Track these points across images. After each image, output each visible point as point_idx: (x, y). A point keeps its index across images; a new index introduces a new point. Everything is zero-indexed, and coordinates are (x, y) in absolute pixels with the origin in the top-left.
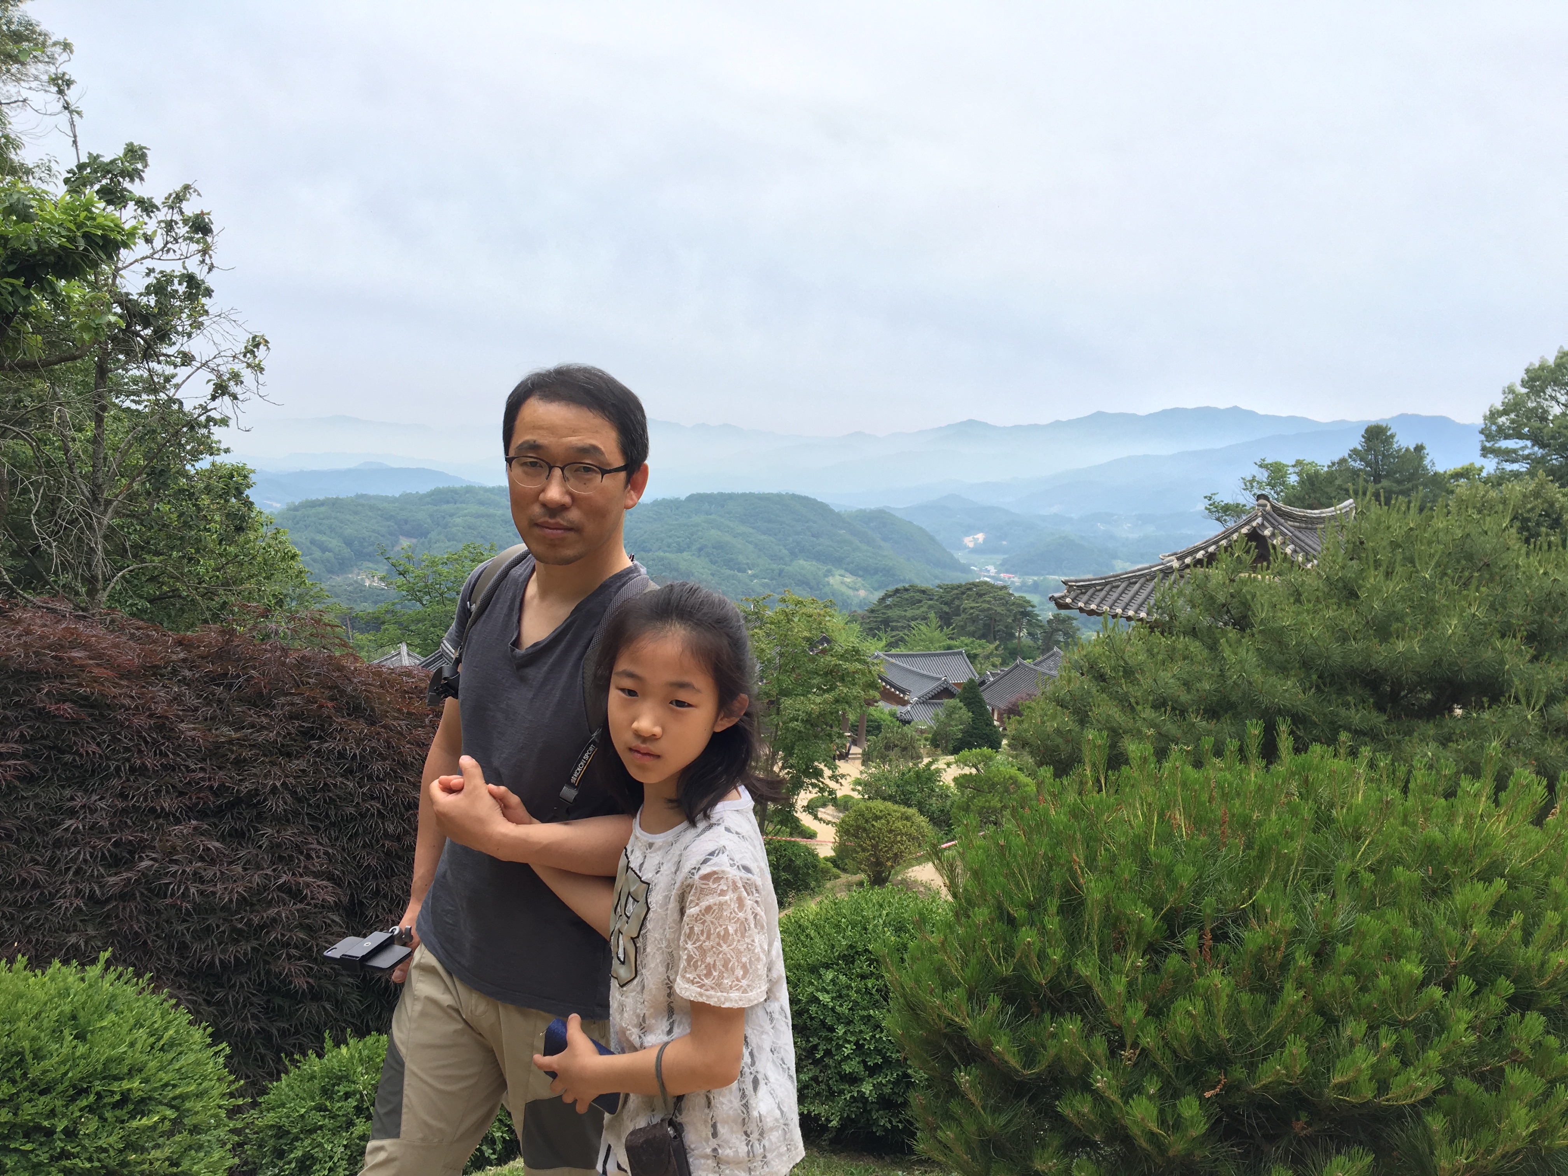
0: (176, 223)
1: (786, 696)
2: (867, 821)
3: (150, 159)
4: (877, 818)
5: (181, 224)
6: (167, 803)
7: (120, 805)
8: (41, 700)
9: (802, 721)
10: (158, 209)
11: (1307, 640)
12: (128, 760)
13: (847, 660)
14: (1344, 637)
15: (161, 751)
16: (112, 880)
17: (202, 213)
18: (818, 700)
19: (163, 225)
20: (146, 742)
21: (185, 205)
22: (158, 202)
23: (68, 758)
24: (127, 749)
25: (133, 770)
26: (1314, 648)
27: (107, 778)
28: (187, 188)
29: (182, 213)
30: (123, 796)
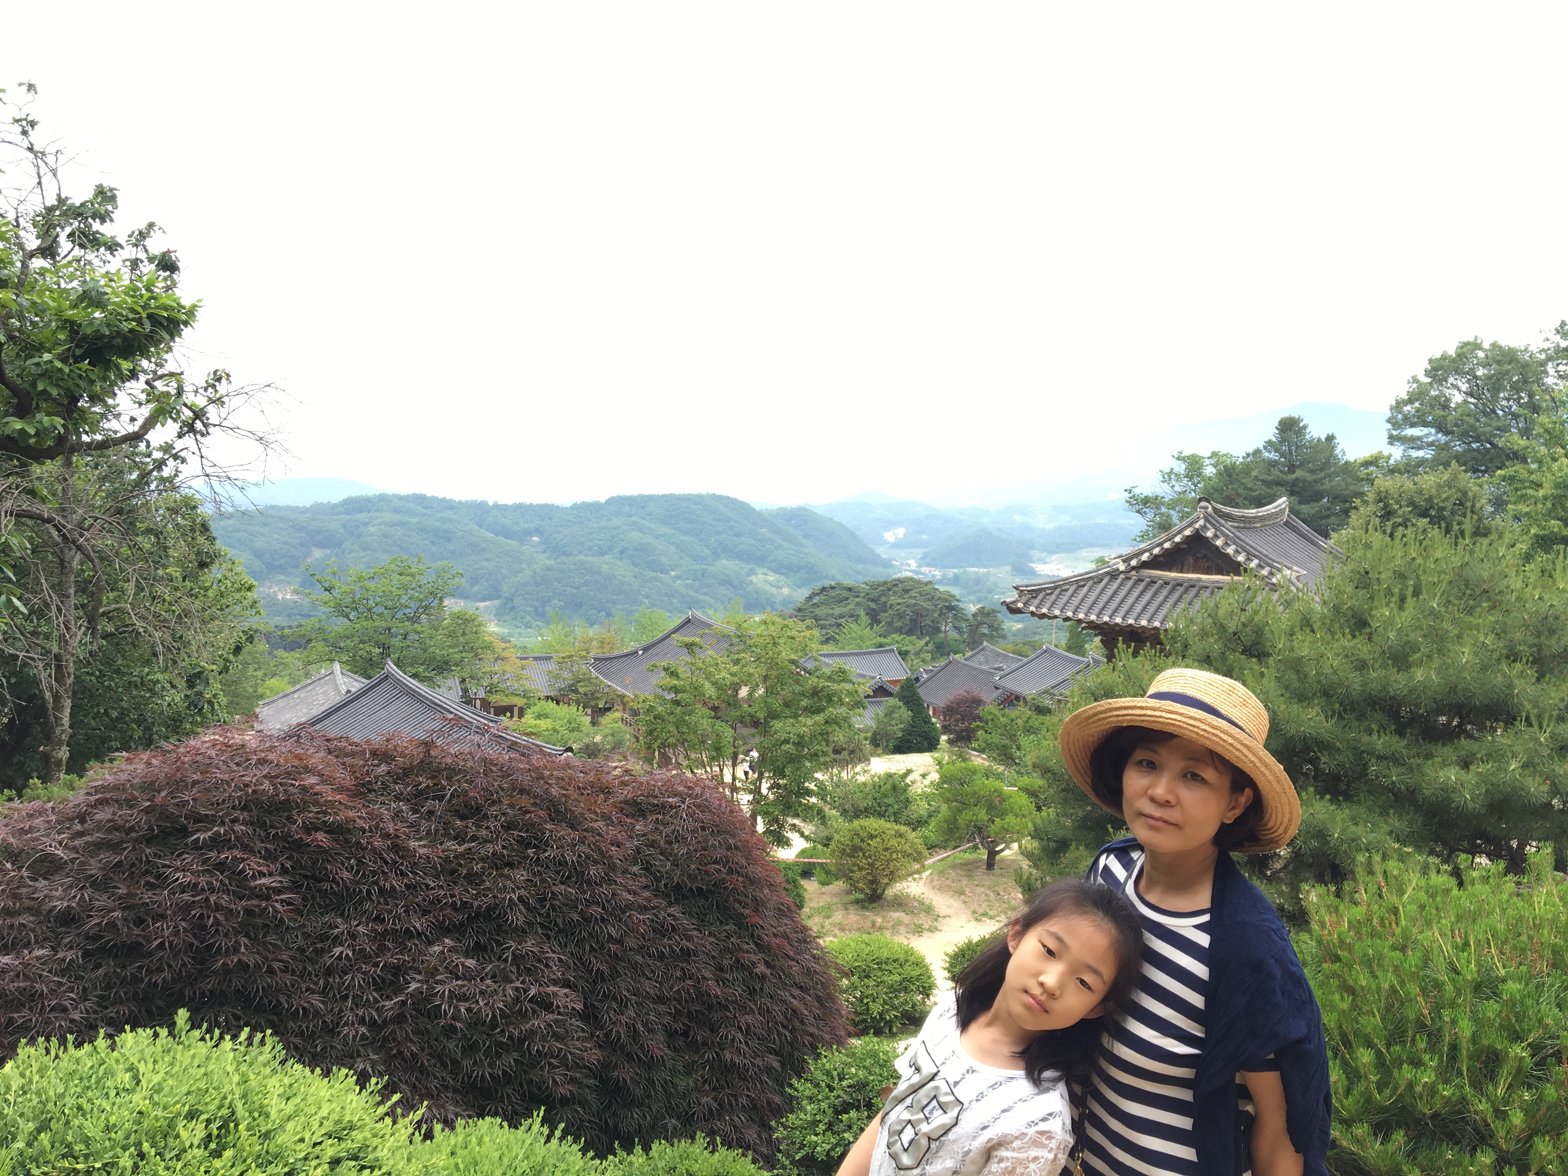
0: (142, 262)
1: (774, 718)
2: (862, 841)
3: (119, 200)
4: (872, 837)
5: (146, 263)
6: (418, 924)
7: (380, 928)
8: (295, 830)
9: (794, 743)
10: (122, 247)
11: (1329, 671)
12: (376, 883)
13: (834, 681)
14: (1362, 666)
15: (401, 871)
16: (388, 1004)
17: (169, 252)
18: (809, 722)
19: (128, 263)
20: (386, 863)
21: (148, 242)
22: (122, 239)
23: (326, 886)
24: (374, 873)
25: (382, 891)
26: (1335, 678)
27: (361, 902)
28: (151, 225)
29: (146, 251)
30: (379, 919)
